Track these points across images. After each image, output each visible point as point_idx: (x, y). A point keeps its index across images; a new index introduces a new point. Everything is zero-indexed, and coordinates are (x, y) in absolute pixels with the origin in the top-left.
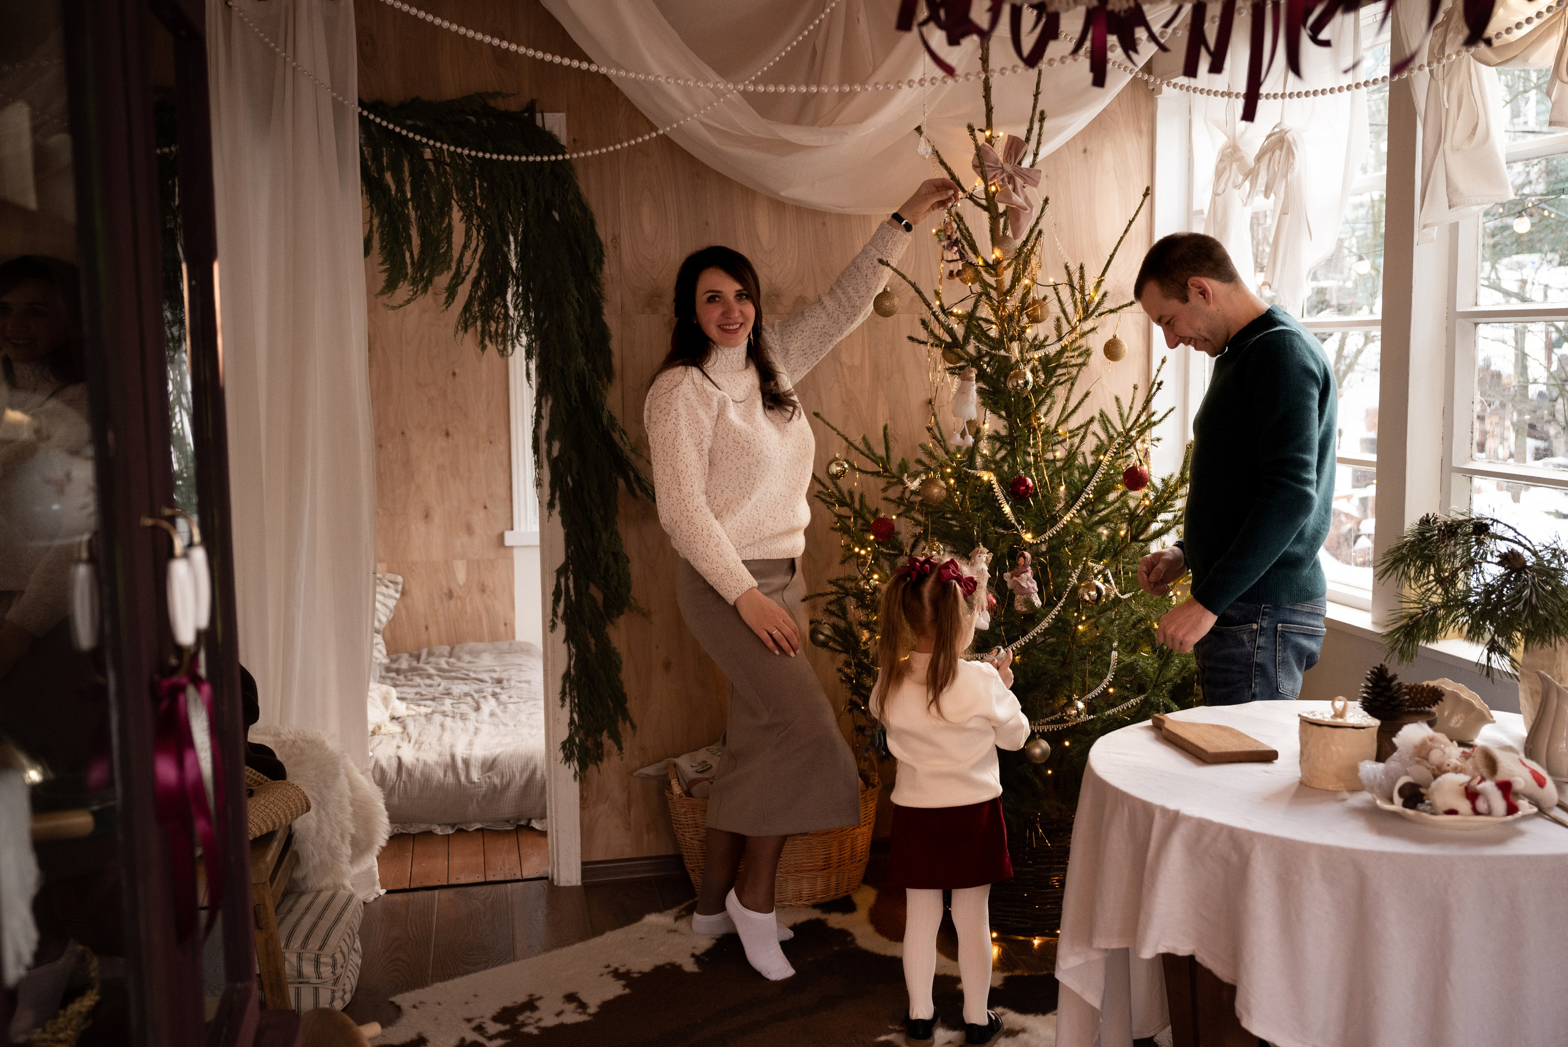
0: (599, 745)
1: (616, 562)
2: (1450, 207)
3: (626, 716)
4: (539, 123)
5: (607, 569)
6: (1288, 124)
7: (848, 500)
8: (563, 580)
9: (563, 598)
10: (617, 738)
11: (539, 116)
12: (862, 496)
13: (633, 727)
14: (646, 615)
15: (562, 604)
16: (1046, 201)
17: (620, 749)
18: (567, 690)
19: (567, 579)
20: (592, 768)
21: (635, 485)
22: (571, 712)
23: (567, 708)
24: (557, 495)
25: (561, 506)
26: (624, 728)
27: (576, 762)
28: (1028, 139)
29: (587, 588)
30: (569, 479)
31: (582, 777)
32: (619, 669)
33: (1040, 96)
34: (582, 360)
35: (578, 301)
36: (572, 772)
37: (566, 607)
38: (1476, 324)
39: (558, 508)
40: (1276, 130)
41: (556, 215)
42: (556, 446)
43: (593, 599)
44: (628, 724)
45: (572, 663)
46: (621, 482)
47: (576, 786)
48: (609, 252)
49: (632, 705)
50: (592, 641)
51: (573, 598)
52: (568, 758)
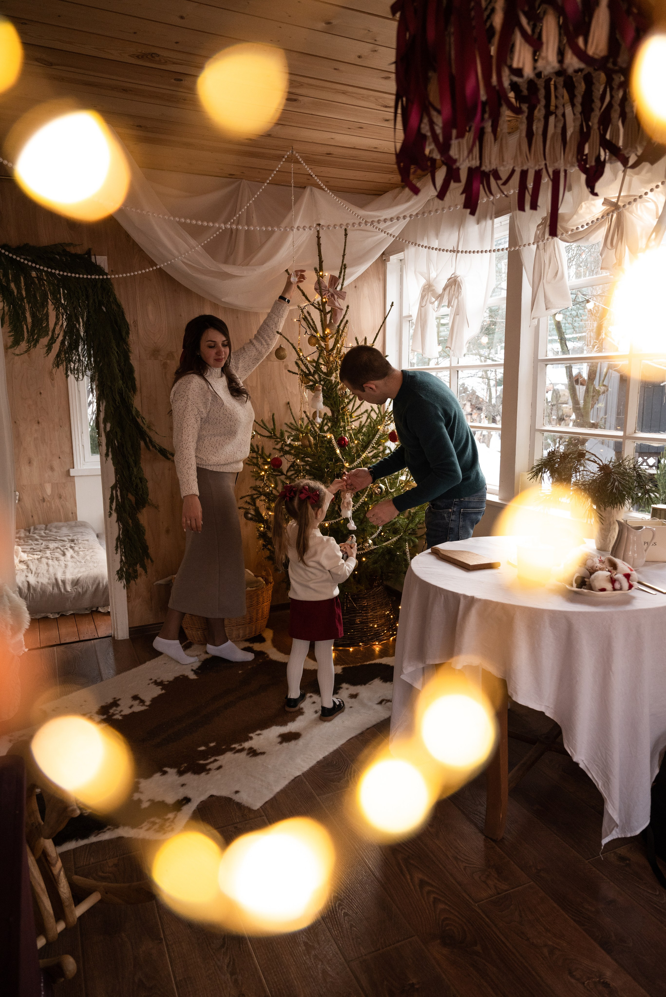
0: (136, 571)
1: (141, 482)
2: (546, 309)
3: (148, 556)
4: (93, 260)
5: (137, 486)
6: (458, 273)
7: (256, 449)
8: (114, 492)
9: (115, 500)
10: (144, 567)
11: (93, 257)
12: (263, 448)
13: (152, 561)
14: (157, 507)
15: (114, 504)
16: (348, 307)
17: (146, 572)
18: (119, 545)
19: (117, 491)
20: (132, 582)
21: (149, 445)
22: (121, 556)
23: (119, 554)
24: (110, 450)
25: (112, 455)
26: (148, 562)
27: (124, 580)
28: (340, 277)
29: (127, 495)
30: (116, 442)
31: (127, 586)
32: (144, 534)
33: (345, 256)
34: (121, 382)
35: (117, 352)
36: (123, 585)
37: (117, 505)
38: (546, 365)
39: (110, 456)
40: (453, 276)
41: (104, 309)
42: (109, 426)
43: (130, 501)
44: (149, 561)
45: (121, 532)
46: (142, 443)
47: (125, 592)
48: (132, 328)
49: (151, 551)
50: (130, 521)
51: (120, 500)
52: (120, 578)
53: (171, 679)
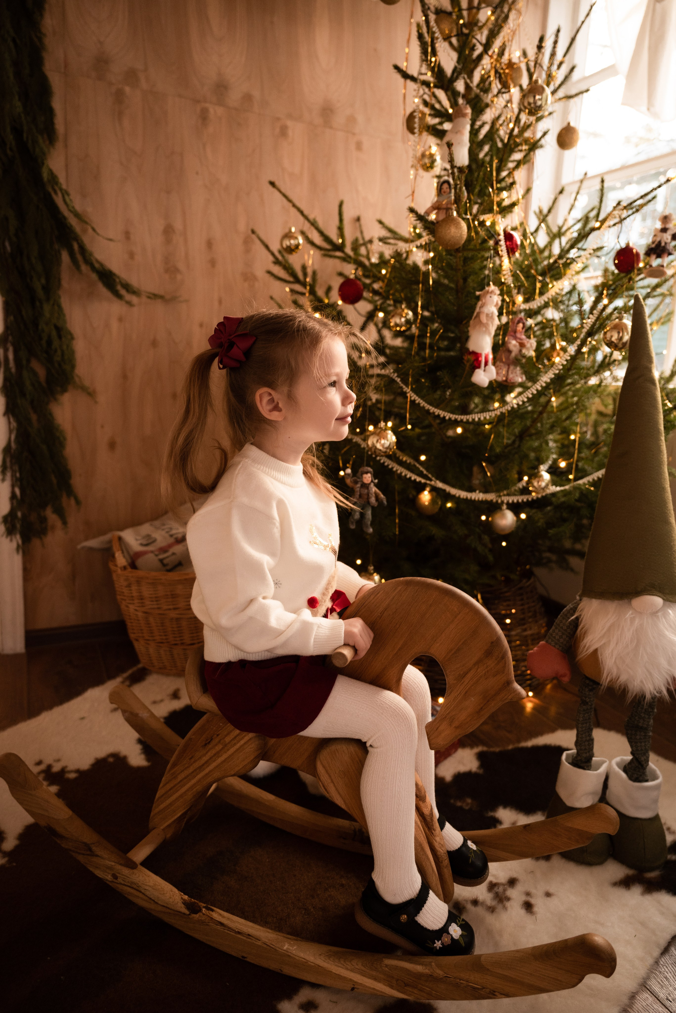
0: (43, 520)
1: (60, 337)
3: (70, 492)
5: (49, 343)
7: (300, 275)
10: (60, 512)
13: (78, 502)
14: (91, 394)
17: (65, 523)
18: (8, 464)
19: (6, 348)
20: (36, 542)
21: (79, 257)
22: (13, 486)
23: (8, 481)
26: (68, 503)
27: (18, 536)
29: (28, 361)
30: (7, 244)
31: (25, 550)
32: (62, 445)
34: (18, 106)
35: (14, 40)
36: (14, 545)
43: (35, 374)
44: (73, 501)
45: (13, 437)
46: (65, 257)
47: (18, 560)
49: (77, 482)
50: (34, 416)
51: (13, 370)
52: (10, 532)
53: (85, 763)
